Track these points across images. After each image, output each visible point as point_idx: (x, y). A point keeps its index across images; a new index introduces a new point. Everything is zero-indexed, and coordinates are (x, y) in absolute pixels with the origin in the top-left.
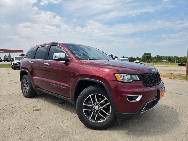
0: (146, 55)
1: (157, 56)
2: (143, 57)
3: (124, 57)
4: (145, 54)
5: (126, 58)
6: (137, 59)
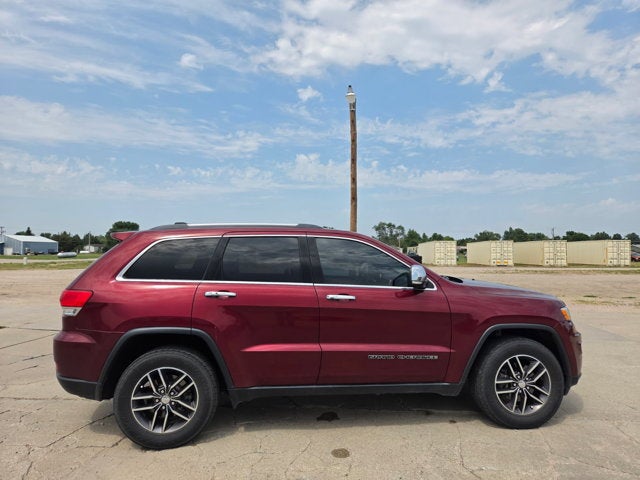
3: (29, 233)
4: (119, 225)
5: (42, 235)
6: (87, 244)
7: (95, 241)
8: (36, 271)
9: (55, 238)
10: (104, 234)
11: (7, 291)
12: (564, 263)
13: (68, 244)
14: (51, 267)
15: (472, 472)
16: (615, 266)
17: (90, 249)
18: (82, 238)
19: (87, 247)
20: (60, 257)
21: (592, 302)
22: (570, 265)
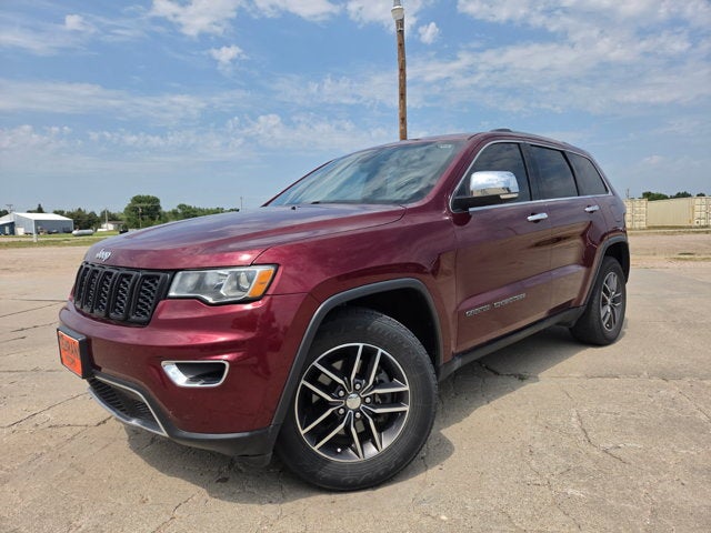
0: (142, 205)
1: (180, 207)
2: (132, 209)
3: (40, 210)
4: (138, 200)
5: (56, 213)
6: (104, 221)
7: (113, 218)
8: (47, 248)
9: (70, 215)
10: (122, 211)
11: (8, 267)
12: (643, 225)
13: (85, 222)
14: (65, 245)
15: (606, 451)
16: (703, 227)
17: (108, 227)
18: (98, 215)
19: (105, 225)
20: (76, 236)
21: (691, 259)
22: (649, 228)
